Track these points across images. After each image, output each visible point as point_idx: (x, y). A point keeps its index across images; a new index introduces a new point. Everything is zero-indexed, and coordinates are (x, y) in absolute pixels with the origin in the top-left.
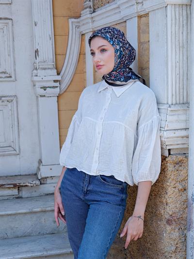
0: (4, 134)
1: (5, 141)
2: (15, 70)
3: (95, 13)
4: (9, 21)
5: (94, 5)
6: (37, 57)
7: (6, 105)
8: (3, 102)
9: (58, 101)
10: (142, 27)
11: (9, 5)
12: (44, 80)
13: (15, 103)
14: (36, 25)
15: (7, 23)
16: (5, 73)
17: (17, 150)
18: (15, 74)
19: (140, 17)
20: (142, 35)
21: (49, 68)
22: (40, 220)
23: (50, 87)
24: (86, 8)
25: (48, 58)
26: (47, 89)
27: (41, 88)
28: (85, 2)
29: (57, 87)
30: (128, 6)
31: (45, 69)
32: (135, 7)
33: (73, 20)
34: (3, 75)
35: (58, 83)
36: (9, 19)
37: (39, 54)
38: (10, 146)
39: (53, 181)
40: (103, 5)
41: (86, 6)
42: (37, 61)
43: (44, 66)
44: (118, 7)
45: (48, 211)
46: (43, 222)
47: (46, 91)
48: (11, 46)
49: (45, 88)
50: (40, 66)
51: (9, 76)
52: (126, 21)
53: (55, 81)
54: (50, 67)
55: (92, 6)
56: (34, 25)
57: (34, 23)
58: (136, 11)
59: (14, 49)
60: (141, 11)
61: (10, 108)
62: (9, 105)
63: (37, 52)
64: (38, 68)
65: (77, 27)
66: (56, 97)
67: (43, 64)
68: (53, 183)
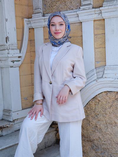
6: (8, 41)
9: (19, 70)
12: (13, 56)
14: (6, 21)
21: (15, 49)
25: (14, 42)
26: (15, 62)
27: (12, 61)
29: (20, 61)
31: (13, 49)
33: (26, 19)
35: (20, 58)
37: (9, 39)
39: (18, 122)
41: (37, 12)
42: (8, 44)
47: (14, 64)
49: (13, 62)
50: (10, 48)
52: (82, 22)
53: (19, 57)
54: (15, 48)
58: (94, 18)
60: (97, 18)
64: (8, 49)
65: (28, 24)
66: (18, 68)
67: (12, 46)
68: (18, 123)
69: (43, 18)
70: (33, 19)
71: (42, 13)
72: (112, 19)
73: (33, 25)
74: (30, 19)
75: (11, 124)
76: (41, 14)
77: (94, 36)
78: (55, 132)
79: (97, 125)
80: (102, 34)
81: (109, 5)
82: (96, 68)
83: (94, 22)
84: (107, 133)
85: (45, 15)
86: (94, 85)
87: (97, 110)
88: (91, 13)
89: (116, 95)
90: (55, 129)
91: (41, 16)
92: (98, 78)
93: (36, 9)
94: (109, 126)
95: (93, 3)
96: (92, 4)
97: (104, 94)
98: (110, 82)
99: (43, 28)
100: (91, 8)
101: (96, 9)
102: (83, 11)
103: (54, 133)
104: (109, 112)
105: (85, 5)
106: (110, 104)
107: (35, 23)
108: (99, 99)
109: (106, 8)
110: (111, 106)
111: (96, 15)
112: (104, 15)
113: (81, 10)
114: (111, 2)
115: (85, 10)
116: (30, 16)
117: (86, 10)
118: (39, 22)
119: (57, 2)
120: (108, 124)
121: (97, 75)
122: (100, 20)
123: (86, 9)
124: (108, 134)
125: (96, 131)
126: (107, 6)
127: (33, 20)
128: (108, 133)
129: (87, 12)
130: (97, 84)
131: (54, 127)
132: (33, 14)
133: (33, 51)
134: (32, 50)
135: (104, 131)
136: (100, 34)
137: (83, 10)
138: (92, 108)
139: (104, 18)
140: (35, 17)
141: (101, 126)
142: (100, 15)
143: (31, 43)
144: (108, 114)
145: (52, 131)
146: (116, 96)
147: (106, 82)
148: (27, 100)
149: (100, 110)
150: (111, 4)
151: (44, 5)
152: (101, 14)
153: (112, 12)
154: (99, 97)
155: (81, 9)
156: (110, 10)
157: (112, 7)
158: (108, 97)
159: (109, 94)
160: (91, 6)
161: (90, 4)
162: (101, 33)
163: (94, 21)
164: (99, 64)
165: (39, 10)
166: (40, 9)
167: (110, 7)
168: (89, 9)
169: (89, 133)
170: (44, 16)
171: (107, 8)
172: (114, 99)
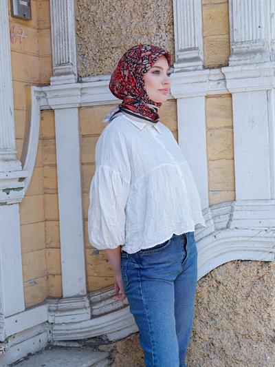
5: (78, 71)
9: (19, 211)
12: (9, 177)
21: (11, 160)
23: (13, 189)
24: (66, 74)
25: (9, 143)
26: (11, 192)
27: (4, 190)
29: (22, 188)
30: (190, 81)
31: (7, 160)
32: (206, 84)
33: (35, 88)
35: (23, 183)
39: (15, 341)
41: (61, 71)
43: (5, 156)
47: (8, 196)
49: (7, 191)
50: (0, 157)
52: (176, 100)
53: (21, 179)
54: (12, 157)
60: (214, 90)
65: (38, 99)
66: (18, 205)
67: (4, 153)
68: (15, 344)
69: (79, 85)
70: (52, 88)
71: (75, 75)
72: (249, 93)
73: (53, 103)
74: (45, 89)
75: (3, 348)
76: (73, 76)
77: (207, 132)
79: (214, 342)
80: (226, 127)
81: (242, 62)
82: (210, 206)
83: (206, 101)
84: (238, 358)
85: (83, 79)
86: (209, 247)
87: (214, 306)
88: (200, 80)
89: (260, 268)
90: (106, 355)
91: (74, 81)
92: (217, 230)
93: (60, 65)
94: (244, 343)
95: (204, 56)
96: (203, 59)
97: (231, 267)
98: (247, 239)
99: (77, 110)
100: (201, 67)
101: (213, 71)
102: (180, 74)
103: (104, 365)
104: (242, 310)
105: (185, 60)
106: (245, 291)
107: (56, 96)
108: (219, 278)
109: (236, 69)
110: (248, 295)
111: (211, 83)
112: (232, 86)
113: (176, 72)
114: (249, 57)
115: (186, 71)
116: (43, 81)
117: (189, 71)
118: (69, 96)
119: (114, 50)
120: (240, 336)
121: (215, 223)
122: (220, 96)
124: (241, 361)
125: (212, 356)
126: (238, 65)
127: (53, 90)
128: (242, 358)
129: (190, 77)
130: (214, 244)
131: (103, 351)
132: (52, 75)
133: (49, 165)
134: (48, 163)
135: (230, 353)
136: (220, 128)
137: (181, 71)
138: (200, 300)
139: (231, 91)
140: (59, 83)
141: (225, 342)
142: (220, 85)
143: (46, 146)
144: (242, 313)
145: (101, 360)
146: (260, 271)
147: (236, 239)
148: (36, 285)
149: (222, 304)
150: (248, 62)
151: (82, 55)
152: (223, 82)
153: (250, 79)
154: (220, 274)
155: (175, 70)
156: (246, 74)
157: (252, 67)
158: (241, 274)
159: (242, 267)
160: (200, 63)
161: (197, 59)
162: (223, 126)
163: (207, 97)
164: (218, 198)
165: (69, 68)
166: (72, 64)
167: (246, 68)
169: (195, 362)
170: (79, 81)
171: (239, 68)
172: (254, 278)
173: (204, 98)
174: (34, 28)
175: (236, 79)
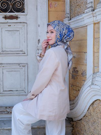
0: (20, 83)
1: (21, 88)
2: (27, 50)
3: (71, 21)
4: (25, 24)
5: (70, 16)
6: (39, 43)
7: (22, 68)
8: (20, 66)
10: (96, 29)
11: (25, 15)
13: (27, 67)
14: (39, 26)
15: (24, 25)
16: (22, 51)
17: (27, 93)
18: (27, 52)
19: (95, 24)
20: (96, 34)
22: (36, 132)
24: (66, 18)
28: (66, 14)
30: (88, 17)
32: (92, 18)
34: (21, 53)
36: (26, 23)
37: (40, 41)
38: (23, 91)
40: (75, 16)
41: (66, 17)
42: (39, 46)
44: (83, 18)
45: (41, 128)
46: (38, 134)
48: (26, 37)
51: (24, 53)
52: (87, 26)
55: (69, 17)
56: (38, 26)
57: (38, 25)
58: (92, 21)
59: (27, 39)
60: (96, 21)
61: (24, 70)
62: (24, 68)
63: (39, 40)
64: (39, 49)
69: (68, 22)
78: (72, 128)
81: (100, 6)
96: (93, 7)
100: (90, 11)
102: (86, 15)
103: (70, 129)
105: (88, 8)
109: (98, 10)
123: (88, 12)
126: (99, 8)
131: (71, 124)
139: (99, 21)
140: (65, 21)
151: (71, 10)
154: (96, 104)
155: (85, 13)
160: (90, 9)
166: (68, 14)
168: (89, 12)
173: (93, 24)
174: (63, 1)
175: (99, 15)
